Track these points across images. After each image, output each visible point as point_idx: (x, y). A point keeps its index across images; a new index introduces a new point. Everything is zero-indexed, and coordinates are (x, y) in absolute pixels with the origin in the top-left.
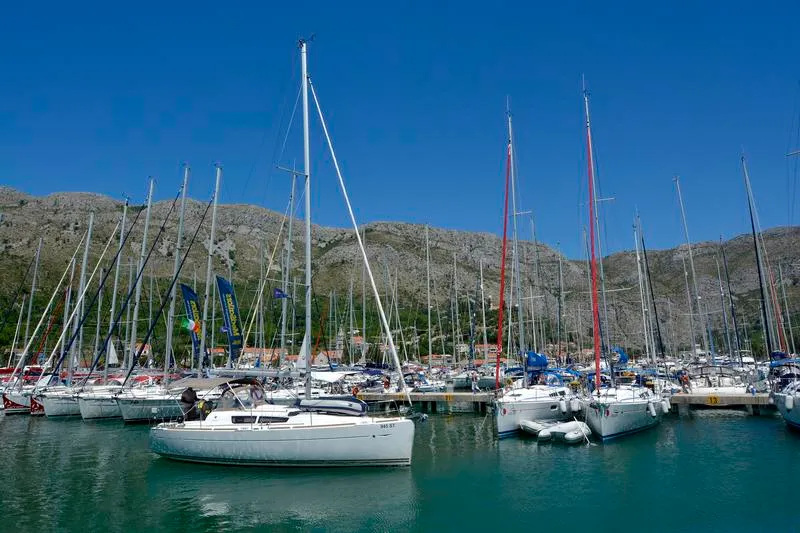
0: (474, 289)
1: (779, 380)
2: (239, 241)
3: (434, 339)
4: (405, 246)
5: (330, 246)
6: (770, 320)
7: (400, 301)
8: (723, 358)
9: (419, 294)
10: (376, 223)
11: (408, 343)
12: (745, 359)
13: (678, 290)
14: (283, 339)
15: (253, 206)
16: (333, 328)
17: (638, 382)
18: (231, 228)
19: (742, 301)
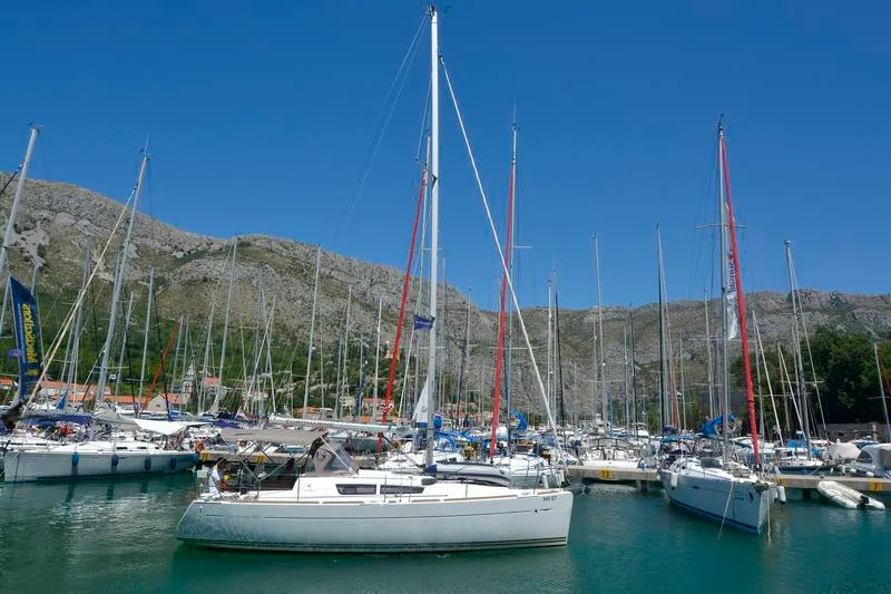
0: (370, 331)
1: (667, 456)
2: (54, 234)
3: (314, 388)
4: (290, 270)
5: (189, 257)
6: (666, 393)
7: (275, 338)
8: (621, 430)
9: (300, 330)
10: (256, 236)
11: (280, 390)
12: (641, 433)
13: (586, 354)
14: (102, 374)
15: (82, 189)
16: (180, 364)
17: (534, 451)
18: (45, 214)
19: (644, 371)
